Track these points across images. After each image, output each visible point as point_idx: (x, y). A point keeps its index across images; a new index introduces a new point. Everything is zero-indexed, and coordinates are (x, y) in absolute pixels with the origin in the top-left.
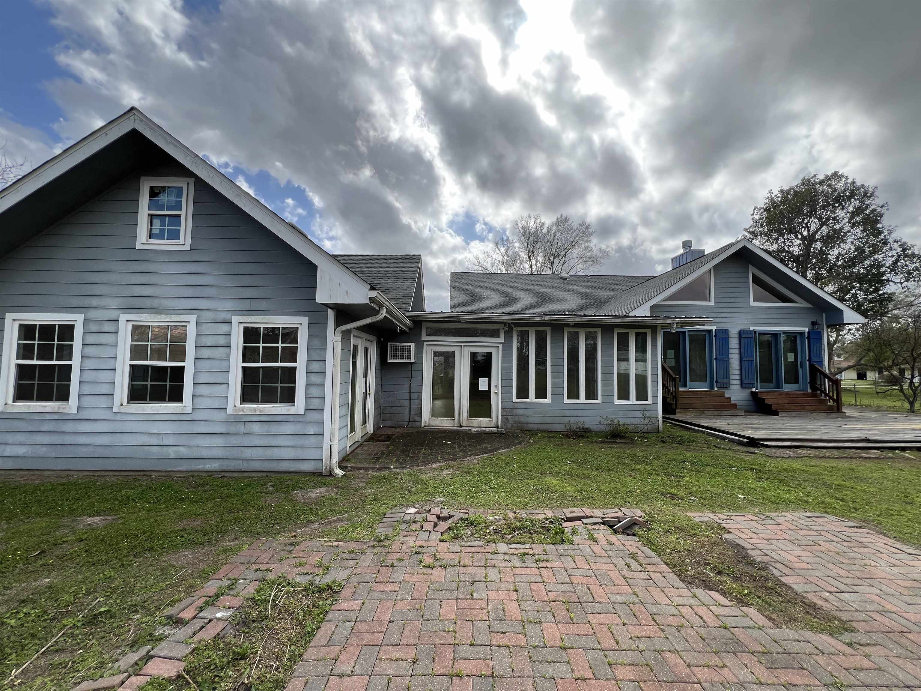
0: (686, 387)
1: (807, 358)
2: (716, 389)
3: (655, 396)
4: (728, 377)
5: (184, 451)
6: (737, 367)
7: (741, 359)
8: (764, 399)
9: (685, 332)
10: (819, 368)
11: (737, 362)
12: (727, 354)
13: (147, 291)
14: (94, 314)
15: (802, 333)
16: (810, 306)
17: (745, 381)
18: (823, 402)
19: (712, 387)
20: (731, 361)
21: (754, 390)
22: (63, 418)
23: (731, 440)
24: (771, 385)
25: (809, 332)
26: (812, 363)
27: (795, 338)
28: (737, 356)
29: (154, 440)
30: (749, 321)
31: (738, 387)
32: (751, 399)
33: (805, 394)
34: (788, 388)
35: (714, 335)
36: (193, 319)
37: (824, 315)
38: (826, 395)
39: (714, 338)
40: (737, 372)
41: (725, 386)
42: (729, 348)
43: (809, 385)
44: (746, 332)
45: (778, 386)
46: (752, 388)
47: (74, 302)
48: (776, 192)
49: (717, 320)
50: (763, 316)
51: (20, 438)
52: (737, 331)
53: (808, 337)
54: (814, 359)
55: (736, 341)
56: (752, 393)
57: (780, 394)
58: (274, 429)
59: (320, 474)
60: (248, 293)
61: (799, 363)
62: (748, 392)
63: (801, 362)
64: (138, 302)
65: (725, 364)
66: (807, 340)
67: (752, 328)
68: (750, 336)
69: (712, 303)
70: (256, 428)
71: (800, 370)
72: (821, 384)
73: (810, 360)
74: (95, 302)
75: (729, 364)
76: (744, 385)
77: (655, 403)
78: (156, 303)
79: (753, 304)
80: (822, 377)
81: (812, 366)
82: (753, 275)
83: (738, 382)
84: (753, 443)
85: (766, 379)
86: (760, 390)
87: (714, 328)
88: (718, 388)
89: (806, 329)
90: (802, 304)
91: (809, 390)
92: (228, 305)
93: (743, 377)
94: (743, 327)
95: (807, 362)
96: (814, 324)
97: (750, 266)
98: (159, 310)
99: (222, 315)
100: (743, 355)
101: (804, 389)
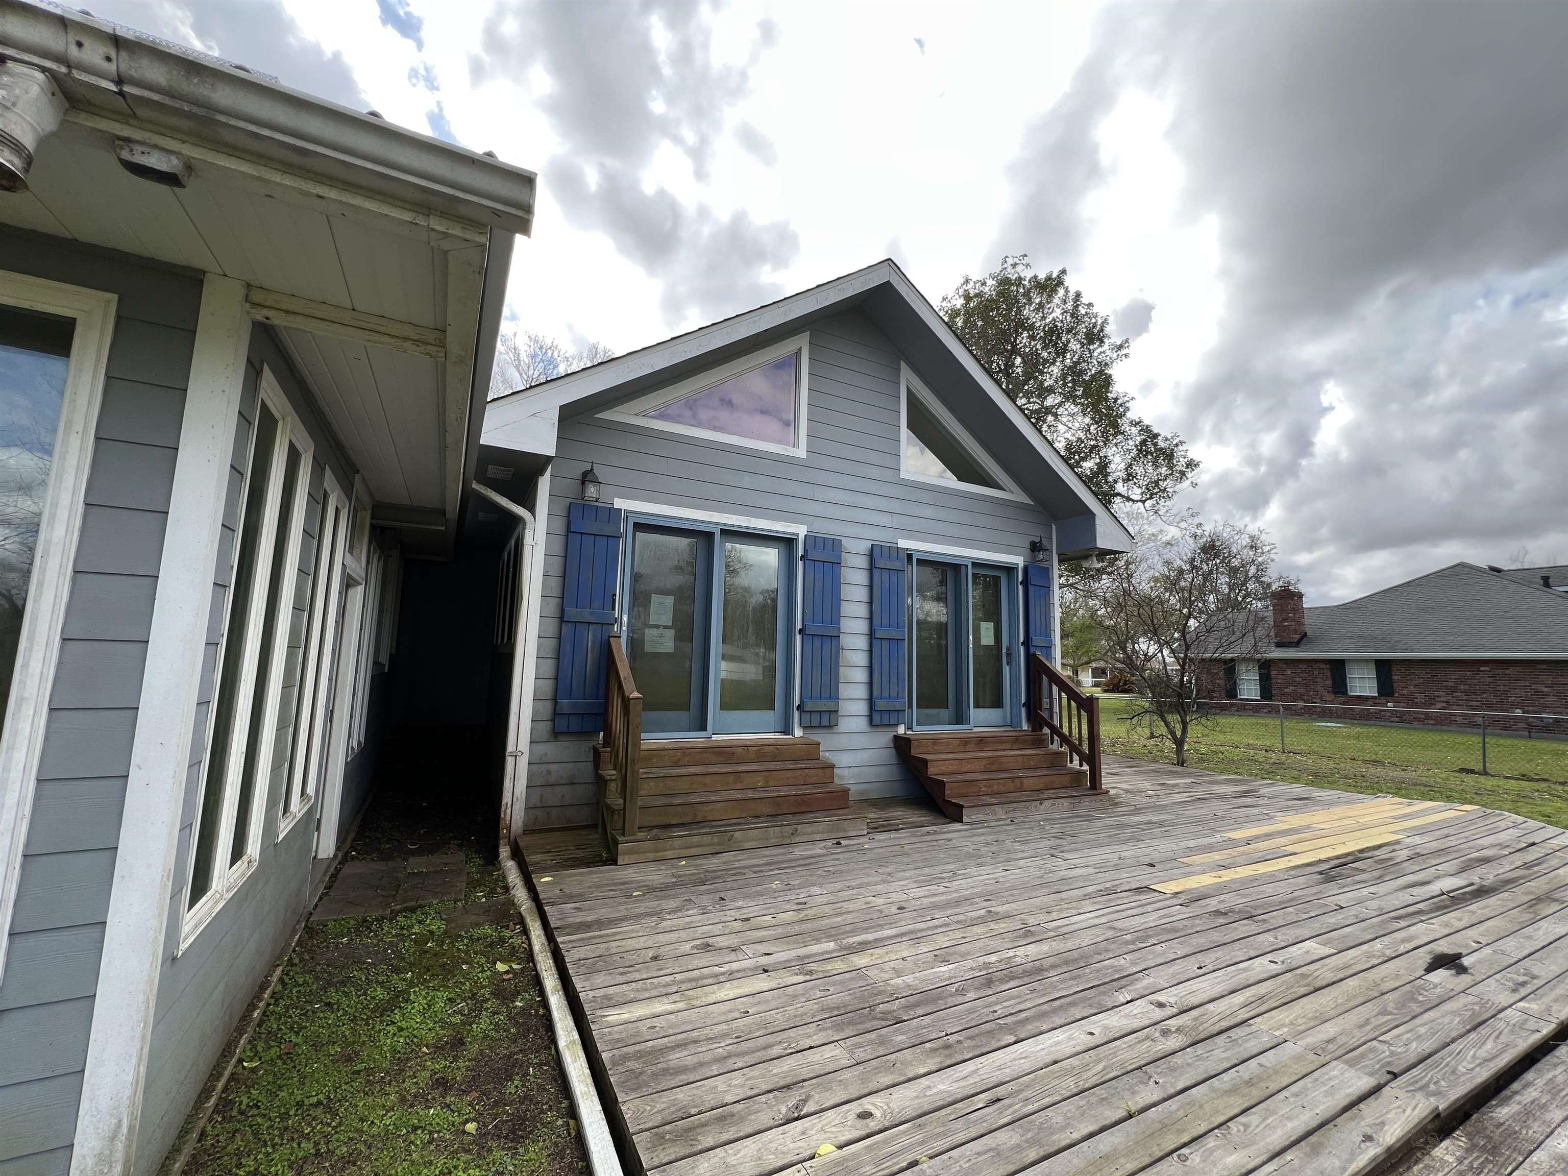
0: (703, 728)
1: (1022, 640)
2: (798, 732)
4: (833, 694)
6: (861, 659)
7: (871, 635)
8: (925, 762)
9: (711, 535)
10: (1048, 665)
11: (862, 643)
12: (835, 618)
16: (1024, 499)
17: (881, 704)
18: (1056, 761)
19: (787, 729)
20: (846, 641)
21: (901, 730)
24: (944, 713)
25: (1026, 569)
26: (1032, 650)
27: (997, 579)
28: (862, 626)
30: (896, 521)
31: (861, 724)
32: (894, 760)
33: (1018, 741)
34: (981, 720)
35: (800, 552)
37: (1054, 526)
38: (1065, 740)
39: (800, 564)
40: (861, 676)
41: (825, 722)
42: (840, 600)
43: (1023, 710)
44: (886, 551)
45: (960, 718)
46: (897, 725)
49: (813, 508)
50: (929, 512)
52: (864, 547)
53: (1025, 583)
54: (1037, 640)
55: (861, 578)
56: (897, 738)
57: (965, 742)
61: (1004, 651)
62: (884, 738)
63: (1008, 649)
65: (827, 652)
66: (1021, 588)
67: (903, 543)
68: (897, 565)
69: (801, 452)
71: (1006, 669)
72: (1051, 710)
73: (1027, 643)
75: (839, 649)
76: (877, 719)
79: (906, 474)
80: (1055, 689)
81: (1031, 660)
82: (910, 393)
83: (861, 708)
85: (932, 696)
86: (917, 731)
87: (800, 530)
88: (804, 728)
89: (1019, 561)
91: (1025, 727)
93: (875, 693)
94: (882, 536)
95: (1022, 649)
96: (1035, 547)
97: (904, 368)
100: (876, 621)
101: (1014, 723)
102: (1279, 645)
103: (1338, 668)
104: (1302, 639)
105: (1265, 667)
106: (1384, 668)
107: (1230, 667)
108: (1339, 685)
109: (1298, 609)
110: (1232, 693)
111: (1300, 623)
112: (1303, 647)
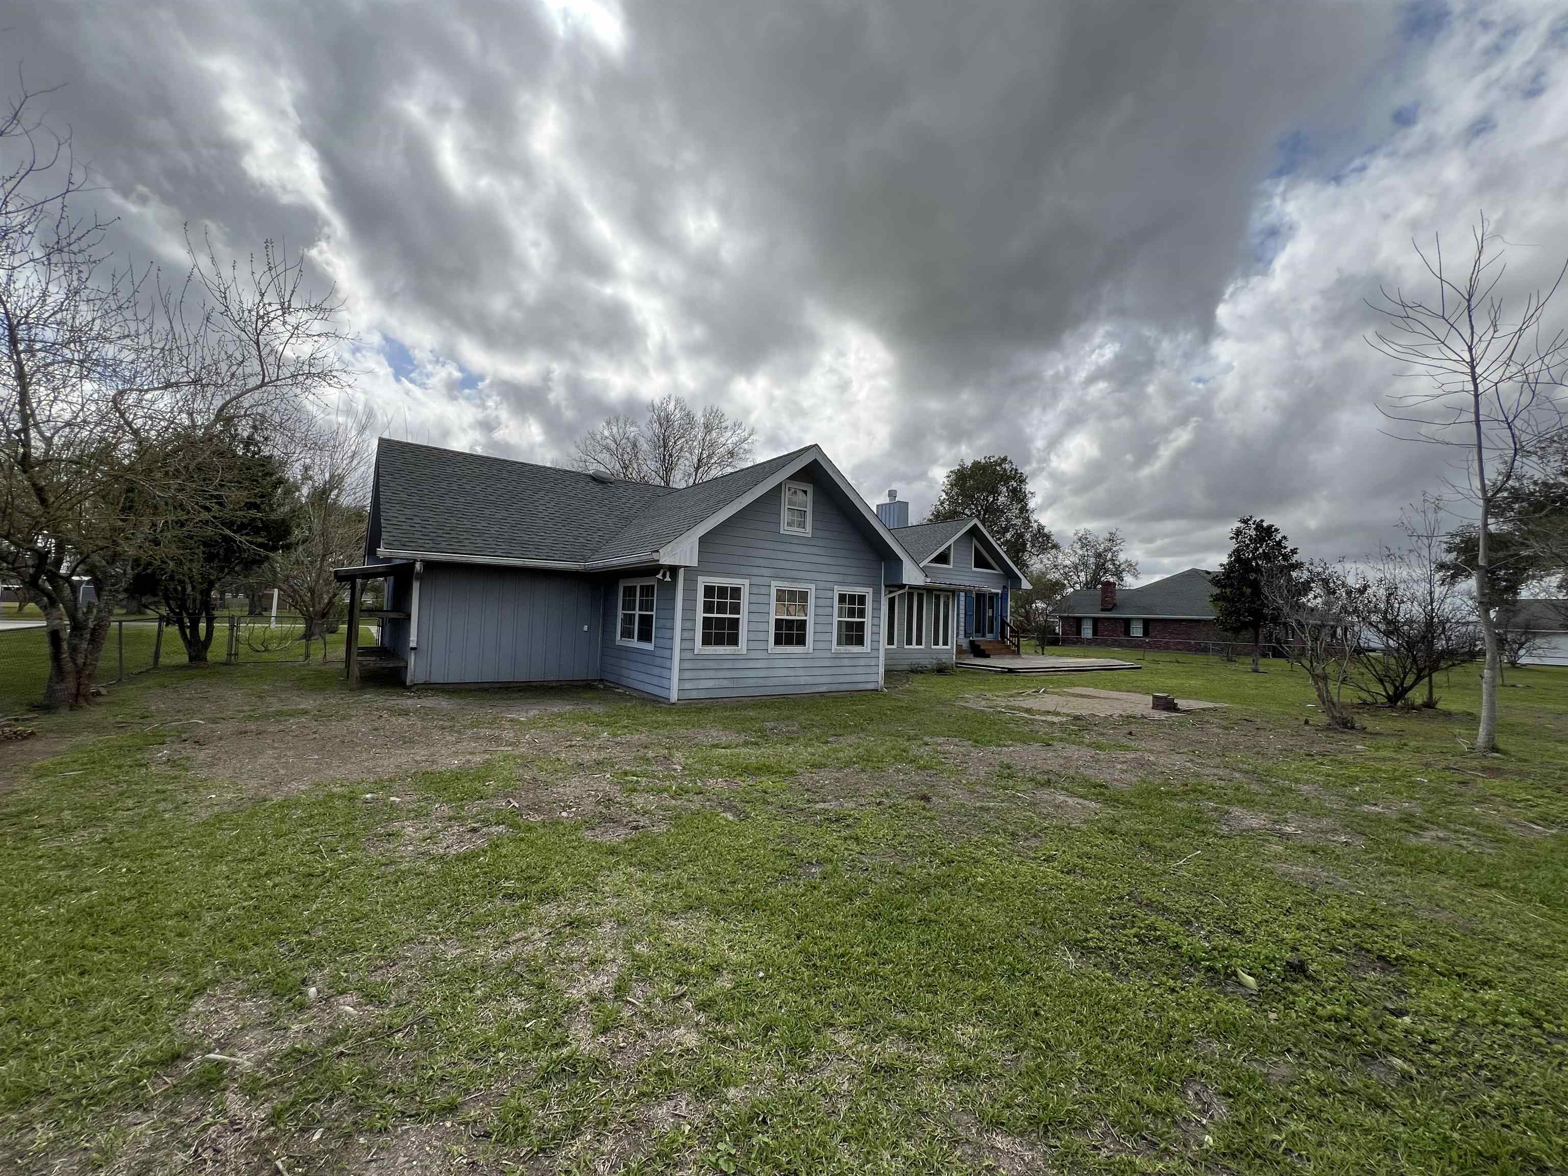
3: (952, 643)
4: (958, 629)
5: (809, 680)
6: (963, 620)
7: (965, 614)
8: (979, 646)
10: (1007, 621)
11: (963, 616)
12: (959, 609)
13: (788, 565)
14: (756, 580)
15: (997, 594)
16: (1003, 572)
17: (967, 632)
18: (1009, 647)
20: (960, 615)
21: (972, 638)
22: (736, 658)
23: (997, 671)
24: (981, 635)
25: (1001, 594)
26: (1002, 617)
27: (994, 597)
28: (964, 611)
29: (791, 673)
30: (971, 583)
31: (962, 637)
32: (970, 646)
33: (999, 643)
34: (989, 636)
36: (813, 587)
37: (1010, 580)
38: (1010, 642)
40: (963, 624)
42: (959, 605)
43: (999, 634)
44: (969, 591)
45: (984, 636)
46: (970, 637)
47: (744, 570)
48: (969, 463)
49: (954, 580)
50: (978, 579)
51: (711, 674)
53: (1001, 598)
54: (1003, 614)
55: (964, 599)
56: (971, 641)
57: (987, 641)
58: (855, 662)
59: (877, 690)
60: (842, 570)
61: (995, 617)
62: (968, 640)
64: (782, 573)
66: (1000, 600)
67: (972, 589)
68: (972, 595)
69: (951, 567)
70: (846, 662)
71: (996, 622)
72: (1007, 634)
73: (1001, 615)
74: (755, 571)
75: (959, 617)
76: (967, 635)
77: (952, 648)
78: (794, 574)
79: (974, 569)
80: (1008, 628)
81: (1002, 619)
82: (975, 546)
83: (963, 632)
84: (1011, 671)
85: (979, 630)
86: (975, 639)
89: (1000, 591)
90: (998, 571)
91: (1000, 639)
92: (832, 578)
93: (966, 628)
94: (967, 587)
95: (999, 617)
96: (1004, 587)
97: (973, 539)
98: (794, 580)
99: (829, 585)
100: (967, 610)
101: (996, 638)
102: (1103, 610)
103: (1127, 622)
104: (1113, 607)
105: (1096, 621)
106: (1147, 623)
107: (1079, 621)
108: (1127, 632)
109: (1113, 591)
110: (1079, 632)
111: (1113, 598)
112: (1114, 611)
